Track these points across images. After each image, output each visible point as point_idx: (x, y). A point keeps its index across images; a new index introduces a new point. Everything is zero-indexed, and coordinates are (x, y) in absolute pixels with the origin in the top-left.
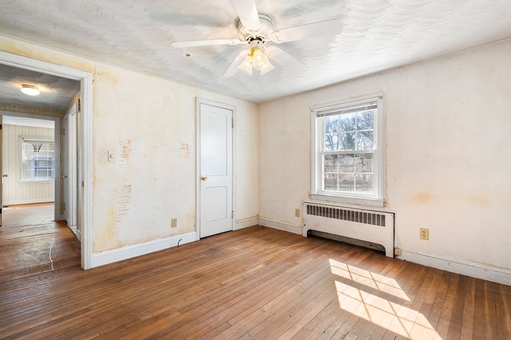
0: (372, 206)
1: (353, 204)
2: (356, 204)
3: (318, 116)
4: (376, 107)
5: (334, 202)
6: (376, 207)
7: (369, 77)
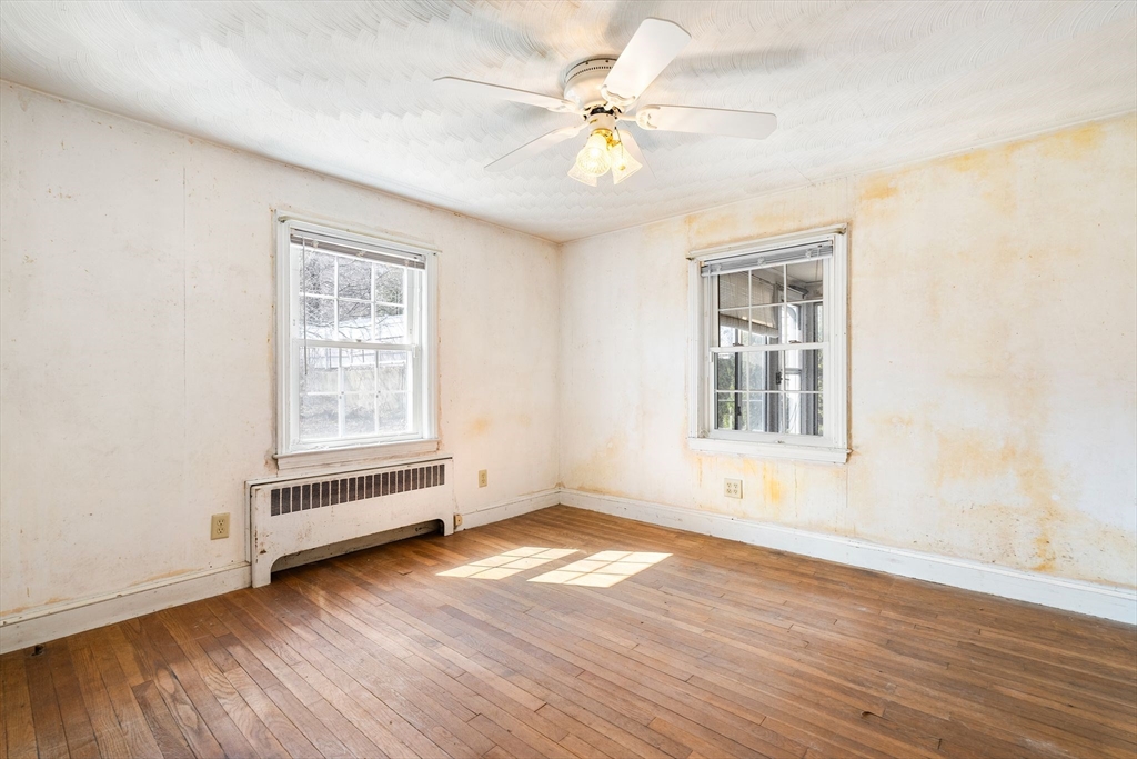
0: (418, 455)
1: (385, 458)
2: (391, 458)
3: (294, 240)
4: (422, 266)
5: (343, 464)
6: (424, 454)
7: (413, 204)
